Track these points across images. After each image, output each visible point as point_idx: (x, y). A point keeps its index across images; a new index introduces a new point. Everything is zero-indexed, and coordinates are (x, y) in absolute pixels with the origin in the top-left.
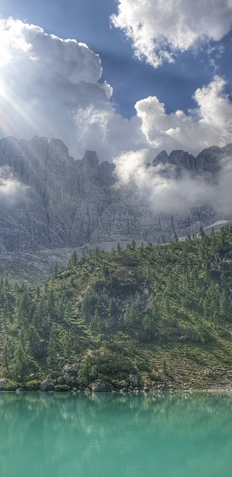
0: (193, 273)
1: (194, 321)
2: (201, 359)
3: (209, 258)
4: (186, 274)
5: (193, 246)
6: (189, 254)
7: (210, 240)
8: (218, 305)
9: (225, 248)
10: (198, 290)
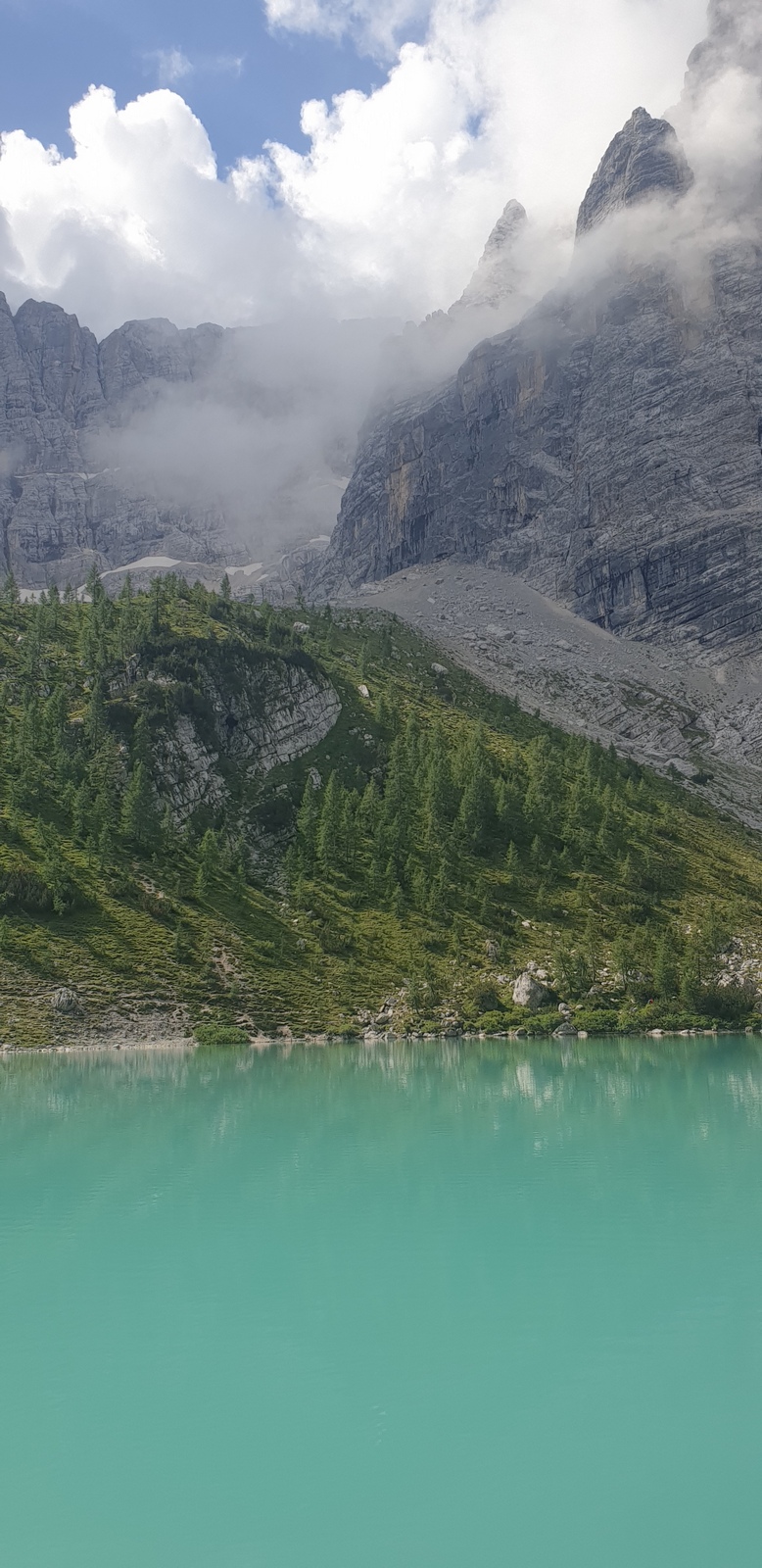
0: (54, 706)
1: (40, 850)
2: (48, 959)
3: (108, 666)
4: (31, 706)
5: (63, 623)
6: (47, 646)
7: (118, 611)
8: (118, 806)
9: (157, 642)
10: (62, 757)
